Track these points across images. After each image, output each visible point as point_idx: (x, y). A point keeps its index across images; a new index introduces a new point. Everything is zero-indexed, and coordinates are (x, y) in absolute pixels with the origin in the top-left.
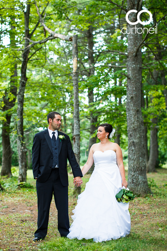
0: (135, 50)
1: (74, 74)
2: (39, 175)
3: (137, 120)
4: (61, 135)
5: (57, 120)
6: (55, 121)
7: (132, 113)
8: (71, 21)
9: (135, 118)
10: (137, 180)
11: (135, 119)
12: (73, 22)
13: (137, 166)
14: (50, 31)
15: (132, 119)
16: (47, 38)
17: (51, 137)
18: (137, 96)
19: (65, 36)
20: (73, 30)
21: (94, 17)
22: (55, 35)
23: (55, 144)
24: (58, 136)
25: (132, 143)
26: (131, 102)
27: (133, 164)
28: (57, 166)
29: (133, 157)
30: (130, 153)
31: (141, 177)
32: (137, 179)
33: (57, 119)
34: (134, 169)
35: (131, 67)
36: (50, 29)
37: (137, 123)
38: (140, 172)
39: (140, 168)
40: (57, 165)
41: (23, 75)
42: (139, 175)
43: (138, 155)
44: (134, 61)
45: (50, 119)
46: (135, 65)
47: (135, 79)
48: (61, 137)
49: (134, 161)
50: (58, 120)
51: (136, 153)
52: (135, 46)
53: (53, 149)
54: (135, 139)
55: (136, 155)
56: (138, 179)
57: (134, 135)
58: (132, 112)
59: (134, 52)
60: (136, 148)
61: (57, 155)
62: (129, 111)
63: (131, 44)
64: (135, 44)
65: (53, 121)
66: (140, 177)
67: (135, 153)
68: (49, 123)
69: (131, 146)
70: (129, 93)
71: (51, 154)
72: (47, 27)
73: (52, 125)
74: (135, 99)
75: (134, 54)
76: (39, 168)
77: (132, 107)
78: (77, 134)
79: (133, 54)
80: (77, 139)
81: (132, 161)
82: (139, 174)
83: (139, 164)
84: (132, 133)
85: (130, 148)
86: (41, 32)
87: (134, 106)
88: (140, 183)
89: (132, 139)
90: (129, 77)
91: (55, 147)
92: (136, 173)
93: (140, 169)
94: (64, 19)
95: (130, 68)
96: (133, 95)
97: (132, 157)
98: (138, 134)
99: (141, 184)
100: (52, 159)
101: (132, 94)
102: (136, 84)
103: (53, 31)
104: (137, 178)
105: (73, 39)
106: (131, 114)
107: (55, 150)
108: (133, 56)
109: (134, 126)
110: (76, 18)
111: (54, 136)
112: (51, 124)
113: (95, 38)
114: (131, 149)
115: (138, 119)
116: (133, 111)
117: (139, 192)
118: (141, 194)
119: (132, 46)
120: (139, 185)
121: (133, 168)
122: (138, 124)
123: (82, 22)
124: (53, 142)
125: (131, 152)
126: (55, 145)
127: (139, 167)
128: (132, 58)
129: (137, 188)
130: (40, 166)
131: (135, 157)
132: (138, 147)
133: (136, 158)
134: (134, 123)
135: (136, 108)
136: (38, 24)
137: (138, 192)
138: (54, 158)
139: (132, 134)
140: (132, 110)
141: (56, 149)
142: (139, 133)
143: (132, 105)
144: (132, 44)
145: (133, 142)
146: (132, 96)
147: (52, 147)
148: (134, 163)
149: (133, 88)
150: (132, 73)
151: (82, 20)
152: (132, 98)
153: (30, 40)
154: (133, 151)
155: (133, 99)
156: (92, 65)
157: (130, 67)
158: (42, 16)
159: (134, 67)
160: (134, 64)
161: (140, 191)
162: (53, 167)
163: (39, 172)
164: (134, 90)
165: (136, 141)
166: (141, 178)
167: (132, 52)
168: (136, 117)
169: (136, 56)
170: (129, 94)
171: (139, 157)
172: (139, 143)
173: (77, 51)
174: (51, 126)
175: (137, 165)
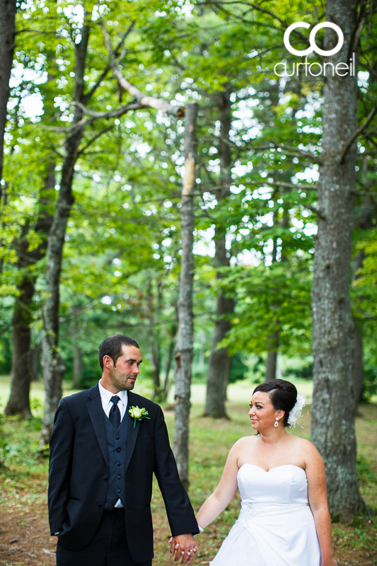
0: (340, 147)
1: (185, 199)
2: (66, 529)
3: (338, 325)
4: (137, 408)
5: (127, 361)
6: (120, 366)
7: (326, 308)
8: (183, 69)
9: (333, 318)
10: (334, 477)
11: (333, 321)
12: (189, 72)
13: (333, 443)
14: (133, 91)
15: (327, 321)
16: (125, 107)
17: (107, 413)
18: (340, 264)
19: (166, 105)
20: (186, 89)
21: (238, 63)
22: (145, 101)
23: (117, 434)
24: (128, 409)
25: (322, 382)
26: (324, 277)
27: (324, 436)
28: (118, 503)
29: (325, 418)
30: (318, 408)
31: (343, 470)
32: (332, 475)
33: (128, 358)
34: (326, 448)
35: (329, 190)
36: (132, 84)
37: (338, 333)
38: (340, 457)
39: (342, 448)
40: (119, 501)
41: (65, 189)
42: (337, 466)
43: (337, 415)
44: (336, 176)
45: (106, 358)
46: (340, 185)
47: (337, 221)
48: (137, 412)
49: (327, 427)
50: (132, 362)
51: (332, 408)
52: (342, 139)
53: (111, 449)
54: (332, 372)
55: (332, 413)
56: (336, 476)
57: (330, 364)
58: (326, 304)
59: (339, 153)
60: (334, 395)
61: (122, 469)
62: (320, 299)
63: (331, 132)
64: (341, 134)
65: (115, 364)
66: (340, 470)
67: (329, 409)
68: (105, 369)
69: (322, 390)
70: (320, 255)
71: (105, 466)
72: (128, 80)
73: (111, 375)
74: (336, 272)
75: (339, 158)
76: (66, 503)
77: (327, 291)
78: (185, 347)
79: (334, 157)
80: (184, 361)
81: (321, 427)
82: (338, 463)
83: (341, 437)
84: (325, 358)
85: (317, 395)
86: (113, 92)
87: (332, 289)
88: (341, 485)
89: (324, 372)
90: (323, 215)
91: (117, 443)
92: (330, 460)
93: (341, 452)
94: (168, 63)
95: (327, 193)
96: (332, 261)
97: (322, 418)
98: (340, 361)
99: (342, 488)
100: (106, 480)
101: (329, 259)
102: (339, 234)
103: (140, 89)
104: (332, 472)
105: (187, 112)
106: (324, 310)
107: (117, 453)
108: (336, 162)
109: (330, 339)
110: (196, 63)
111: (115, 409)
112: (108, 371)
113: (236, 109)
114: (321, 398)
115: (342, 323)
116: (329, 303)
117: (337, 510)
118: (340, 515)
119: (333, 137)
120: (337, 490)
121: (324, 445)
122: (341, 335)
123: (208, 72)
124: (110, 428)
125: (320, 404)
126: (118, 439)
127: (338, 446)
128: (331, 168)
129: (333, 499)
130: (70, 498)
131: (330, 418)
132: (338, 394)
133: (331, 422)
134: (329, 333)
135: (336, 295)
136: (106, 71)
137: (334, 510)
138: (111, 479)
139: (324, 361)
140: (328, 298)
141: (119, 450)
142: (342, 358)
143: (328, 285)
144: (334, 132)
145: (327, 380)
146: (327, 262)
147: (108, 444)
148: (326, 433)
149: (332, 242)
150: (330, 205)
151: (209, 67)
152: (328, 267)
153: (85, 109)
154: (326, 403)
155: (330, 270)
156: (226, 171)
157: (326, 189)
158: (117, 54)
159: (336, 191)
160: (337, 182)
161: (338, 506)
162: (107, 506)
163: (66, 519)
164: (333, 249)
165: (334, 377)
166: (342, 473)
167: (334, 151)
168: (337, 317)
169: (343, 162)
170: (320, 258)
171: (340, 418)
172: (341, 383)
173: (194, 143)
174: (109, 379)
175: (334, 440)
